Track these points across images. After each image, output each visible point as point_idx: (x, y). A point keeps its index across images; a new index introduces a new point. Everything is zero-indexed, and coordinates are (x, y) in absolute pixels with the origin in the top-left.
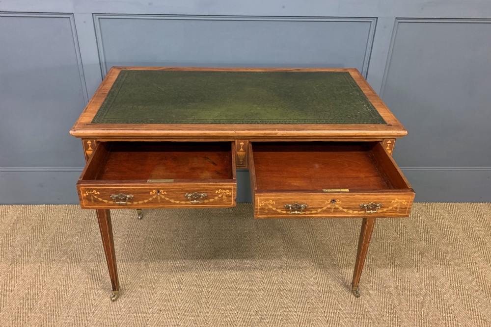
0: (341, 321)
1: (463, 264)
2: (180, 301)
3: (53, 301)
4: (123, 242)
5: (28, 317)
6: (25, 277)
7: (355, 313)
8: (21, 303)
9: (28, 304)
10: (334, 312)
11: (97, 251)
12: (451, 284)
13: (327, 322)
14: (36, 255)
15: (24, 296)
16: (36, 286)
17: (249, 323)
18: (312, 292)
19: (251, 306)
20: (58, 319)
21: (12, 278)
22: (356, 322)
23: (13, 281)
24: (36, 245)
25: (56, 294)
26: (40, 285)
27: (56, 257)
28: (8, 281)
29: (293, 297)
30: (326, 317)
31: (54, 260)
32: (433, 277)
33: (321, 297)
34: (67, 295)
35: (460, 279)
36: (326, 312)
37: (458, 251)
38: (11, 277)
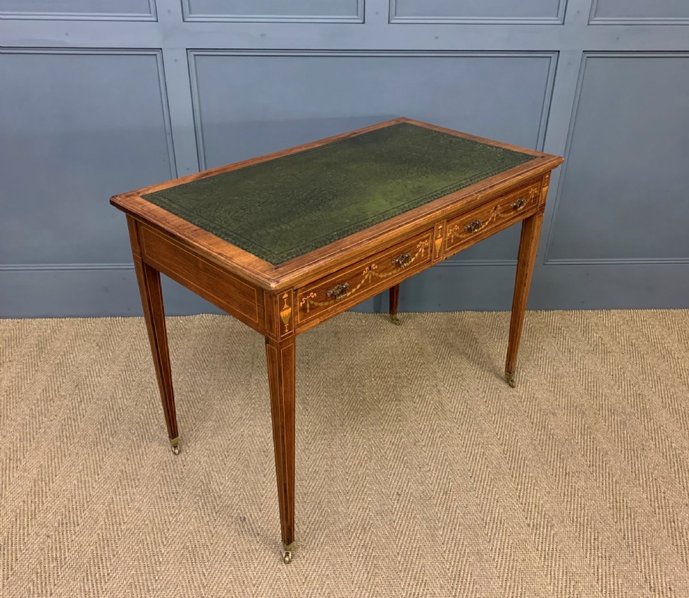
0: (519, 444)
1: (679, 380)
2: (307, 423)
3: (139, 425)
4: (223, 359)
5: (110, 443)
6: (98, 399)
7: (538, 435)
8: (98, 429)
9: (108, 429)
10: (510, 434)
11: (190, 370)
12: (662, 402)
13: (501, 445)
14: (108, 375)
15: (101, 421)
16: (115, 410)
17: (400, 446)
18: (480, 413)
19: (401, 428)
20: (149, 445)
21: (81, 401)
22: (539, 444)
23: (83, 405)
24: (106, 364)
25: (142, 418)
26: (120, 408)
27: (135, 377)
28: (77, 405)
29: (455, 418)
30: (499, 439)
31: (134, 381)
32: (639, 394)
33: (492, 417)
34: (157, 419)
35: (675, 396)
36: (499, 433)
37: (672, 365)
38: (79, 400)
